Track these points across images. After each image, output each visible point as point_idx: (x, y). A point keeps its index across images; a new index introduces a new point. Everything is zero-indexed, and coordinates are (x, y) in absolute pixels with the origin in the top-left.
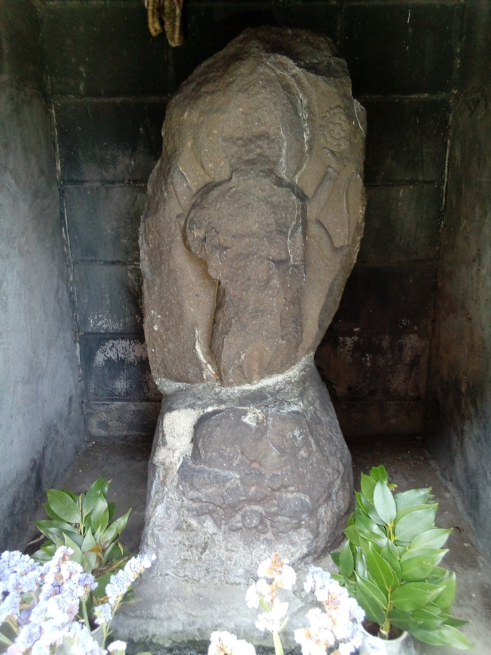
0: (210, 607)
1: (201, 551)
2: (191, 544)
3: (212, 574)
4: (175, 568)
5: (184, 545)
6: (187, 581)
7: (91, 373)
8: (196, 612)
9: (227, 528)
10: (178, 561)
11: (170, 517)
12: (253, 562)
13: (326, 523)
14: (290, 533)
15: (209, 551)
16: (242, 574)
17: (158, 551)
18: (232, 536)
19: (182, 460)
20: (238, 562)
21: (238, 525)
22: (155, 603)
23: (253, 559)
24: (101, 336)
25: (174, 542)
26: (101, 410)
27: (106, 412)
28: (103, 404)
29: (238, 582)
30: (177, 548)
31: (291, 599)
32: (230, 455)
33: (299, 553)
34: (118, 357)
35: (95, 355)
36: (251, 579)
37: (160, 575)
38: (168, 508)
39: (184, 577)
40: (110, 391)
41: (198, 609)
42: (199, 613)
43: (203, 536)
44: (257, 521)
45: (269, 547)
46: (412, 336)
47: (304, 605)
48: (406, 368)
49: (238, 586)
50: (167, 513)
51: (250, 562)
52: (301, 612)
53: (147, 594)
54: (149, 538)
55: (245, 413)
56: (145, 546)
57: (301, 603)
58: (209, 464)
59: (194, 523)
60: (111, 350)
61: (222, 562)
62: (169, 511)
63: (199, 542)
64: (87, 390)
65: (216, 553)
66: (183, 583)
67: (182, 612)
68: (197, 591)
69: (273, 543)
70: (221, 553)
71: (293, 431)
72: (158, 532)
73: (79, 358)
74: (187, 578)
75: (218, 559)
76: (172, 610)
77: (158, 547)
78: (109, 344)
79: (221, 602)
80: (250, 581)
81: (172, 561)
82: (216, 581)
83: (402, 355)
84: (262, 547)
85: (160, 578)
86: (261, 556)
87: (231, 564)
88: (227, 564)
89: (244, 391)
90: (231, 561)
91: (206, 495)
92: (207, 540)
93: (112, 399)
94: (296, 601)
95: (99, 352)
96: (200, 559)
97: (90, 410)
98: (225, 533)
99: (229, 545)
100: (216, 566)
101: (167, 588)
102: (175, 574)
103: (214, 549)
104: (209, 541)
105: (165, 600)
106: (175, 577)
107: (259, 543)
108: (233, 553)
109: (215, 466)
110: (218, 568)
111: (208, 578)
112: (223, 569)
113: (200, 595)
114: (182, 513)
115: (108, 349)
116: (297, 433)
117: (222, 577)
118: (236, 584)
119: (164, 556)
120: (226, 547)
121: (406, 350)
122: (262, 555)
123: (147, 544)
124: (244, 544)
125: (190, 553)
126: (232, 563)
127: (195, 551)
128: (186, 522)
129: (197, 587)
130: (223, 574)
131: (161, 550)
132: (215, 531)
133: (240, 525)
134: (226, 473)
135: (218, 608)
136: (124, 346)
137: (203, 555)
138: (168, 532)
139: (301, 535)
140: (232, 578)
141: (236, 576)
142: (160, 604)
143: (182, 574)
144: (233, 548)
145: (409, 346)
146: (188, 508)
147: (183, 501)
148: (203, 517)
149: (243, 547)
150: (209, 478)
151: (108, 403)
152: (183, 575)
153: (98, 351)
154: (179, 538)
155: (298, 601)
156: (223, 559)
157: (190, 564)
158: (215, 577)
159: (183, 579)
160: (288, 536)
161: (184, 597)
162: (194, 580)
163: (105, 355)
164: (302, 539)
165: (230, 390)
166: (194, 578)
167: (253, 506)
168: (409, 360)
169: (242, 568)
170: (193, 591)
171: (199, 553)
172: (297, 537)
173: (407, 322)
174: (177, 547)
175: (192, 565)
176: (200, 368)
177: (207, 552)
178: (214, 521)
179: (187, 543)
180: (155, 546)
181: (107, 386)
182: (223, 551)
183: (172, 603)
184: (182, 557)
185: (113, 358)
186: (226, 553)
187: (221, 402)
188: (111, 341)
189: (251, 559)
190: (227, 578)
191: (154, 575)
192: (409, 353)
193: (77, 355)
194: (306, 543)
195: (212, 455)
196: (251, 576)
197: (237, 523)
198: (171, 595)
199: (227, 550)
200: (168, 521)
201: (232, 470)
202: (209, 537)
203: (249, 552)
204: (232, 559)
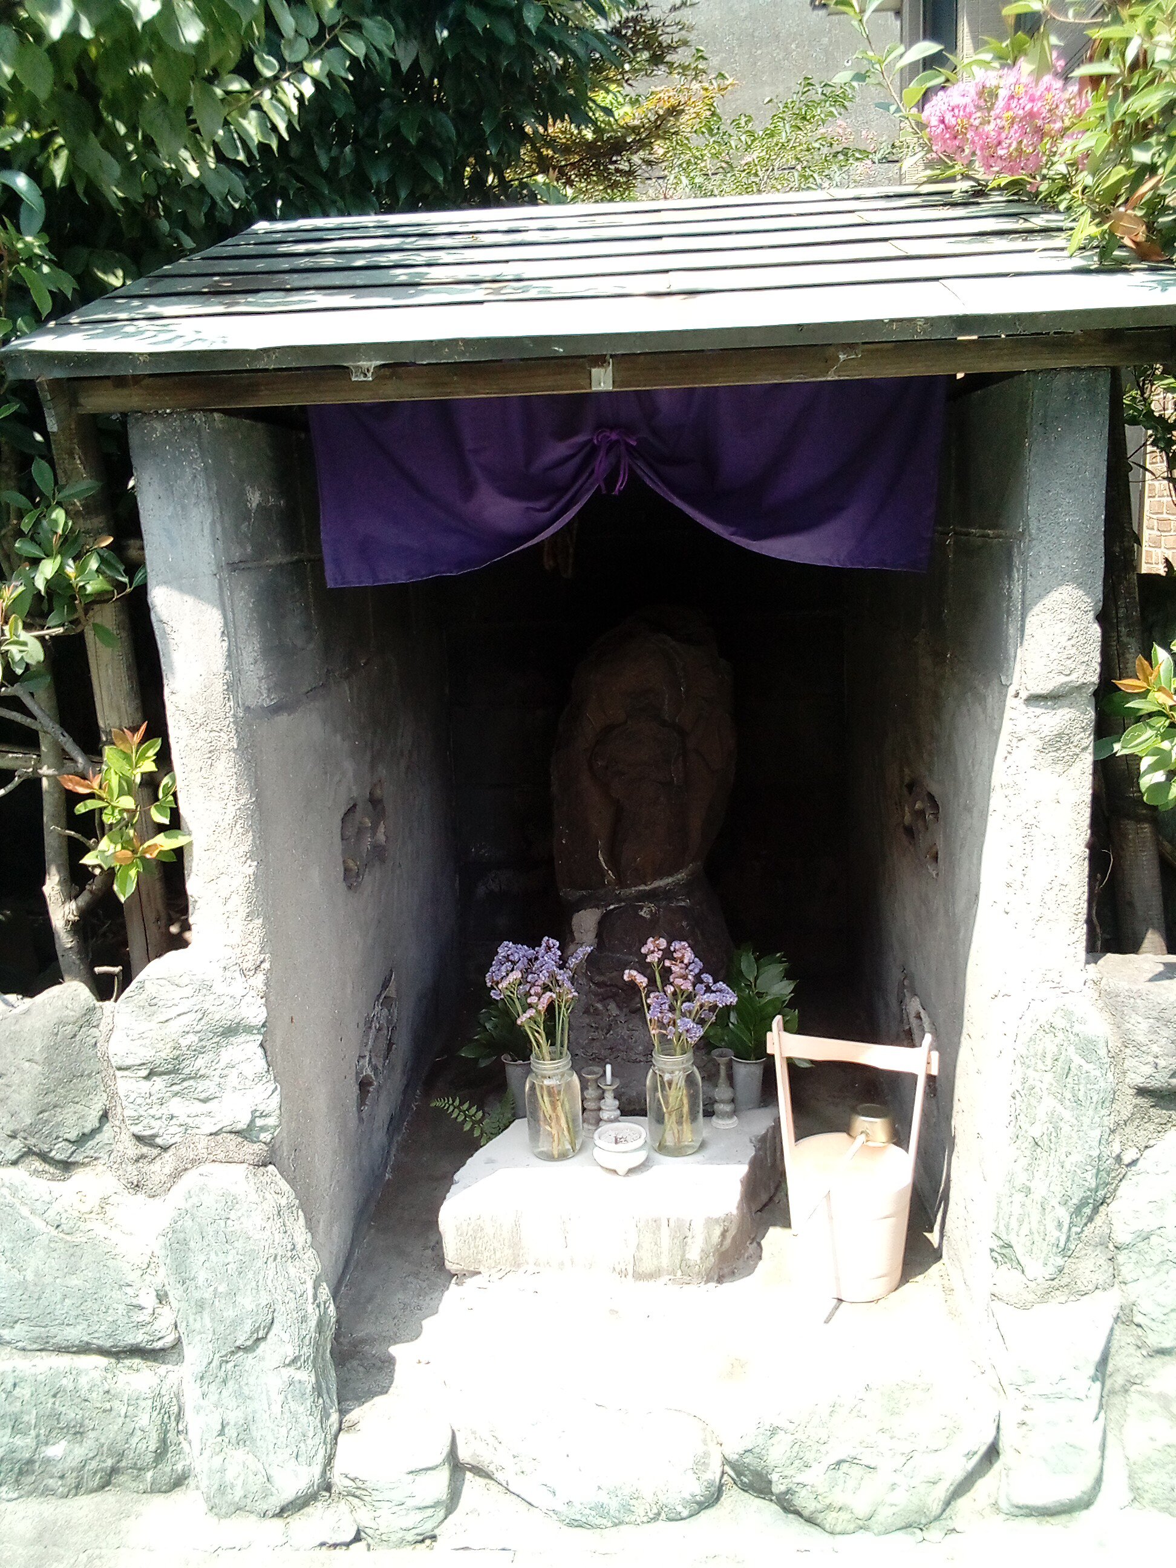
1: (606, 1031)
43: (608, 1018)
55: (641, 908)
59: (599, 1006)
63: (604, 1023)
71: (681, 922)
89: (640, 891)
91: (611, 979)
92: (611, 1022)
104: (613, 1022)
116: (684, 924)
134: (626, 957)
137: (608, 1035)
154: (588, 1021)
165: (628, 891)
171: (604, 1033)
176: (603, 874)
177: (611, 1032)
187: (620, 901)
202: (613, 1019)
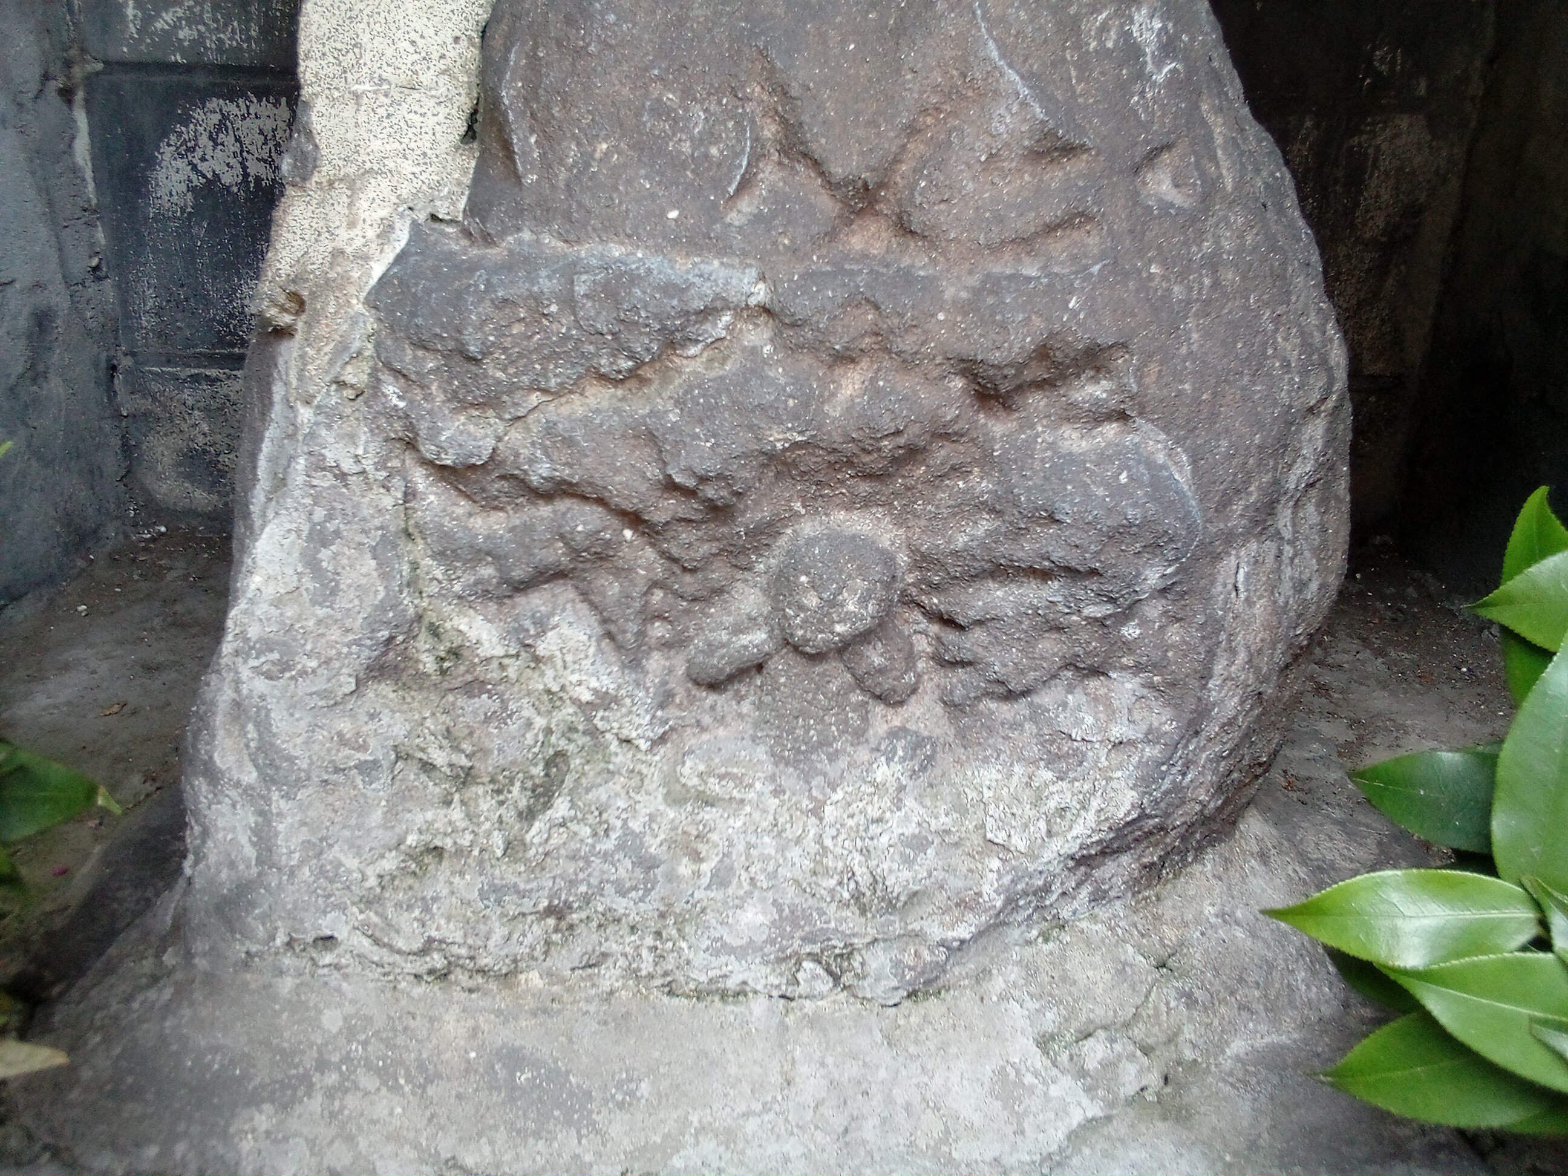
0: (569, 1122)
1: (523, 803)
2: (464, 761)
3: (587, 940)
4: (369, 902)
5: (428, 767)
6: (442, 976)
7: (141, 243)
8: (487, 1150)
9: (681, 671)
10: (390, 863)
11: (334, 592)
12: (829, 861)
13: (1242, 657)
14: (1046, 698)
15: (573, 805)
16: (760, 938)
17: (268, 800)
18: (707, 720)
19: (402, 237)
20: (738, 860)
21: (745, 639)
22: (254, 1101)
23: (828, 842)
24: (175, 78)
25: (363, 748)
26: (190, 402)
27: (207, 410)
28: (195, 379)
29: (732, 984)
30: (379, 789)
31: (1029, 1079)
32: (706, 156)
33: (1091, 817)
34: (246, 175)
35: (152, 163)
36: (808, 965)
37: (289, 944)
38: (320, 538)
39: (424, 952)
40: (220, 323)
41: (501, 1136)
42: (507, 1157)
43: (540, 722)
44: (863, 601)
45: (924, 779)
46: (1403, 122)
47: (1100, 1114)
48: (1368, 257)
49: (731, 1009)
50: (313, 564)
51: (808, 864)
52: (1086, 1151)
53: (215, 1049)
54: (221, 733)
56: (201, 784)
57: (1085, 1101)
58: (568, 217)
59: (482, 635)
60: (216, 144)
61: (648, 864)
62: (324, 554)
63: (513, 753)
64: (127, 316)
65: (610, 816)
66: (419, 990)
67: (410, 1154)
68: (503, 1035)
69: (945, 759)
70: (643, 811)
71: (1123, 6)
72: (261, 685)
73: (89, 175)
74: (437, 960)
75: (620, 847)
76: (350, 1139)
77: (269, 780)
78: (207, 117)
79: (632, 1094)
80: (800, 976)
81: (351, 862)
82: (609, 977)
83: (1357, 205)
84: (883, 772)
85: (288, 961)
86: (874, 829)
87: (697, 874)
88: (671, 877)
90: (697, 857)
91: (554, 441)
92: (563, 742)
93: (231, 356)
94: (1054, 1091)
95: (167, 152)
96: (513, 848)
97: (146, 404)
98: (665, 699)
99: (686, 770)
100: (609, 889)
101: (332, 1020)
102: (377, 942)
103: (601, 794)
104: (571, 748)
105: (310, 1086)
106: (377, 954)
107: (863, 754)
108: (709, 814)
109: (612, 228)
110: (621, 905)
111: (563, 960)
112: (651, 906)
113: (514, 1058)
114: (406, 568)
115: (204, 140)
117: (645, 953)
118: (724, 995)
119: (304, 834)
120: (670, 780)
121: (1374, 182)
122: (879, 820)
123: (212, 775)
124: (778, 759)
125: (457, 814)
126: (706, 867)
127: (486, 805)
128: (435, 632)
129: (499, 1013)
130: (649, 941)
131: (287, 797)
132: (607, 684)
133: (758, 637)
135: (617, 1127)
136: (268, 125)
137: (537, 825)
138: (321, 684)
139: (1112, 713)
140: (699, 959)
141: (720, 948)
142: (286, 1106)
143: (408, 938)
144: (714, 786)
145: (1385, 163)
146: (447, 536)
147: (410, 494)
148: (536, 601)
149: (772, 778)
150: (569, 302)
151: (213, 372)
152: (417, 945)
153: (164, 148)
154: (395, 727)
155: (1065, 1087)
156: (653, 846)
157: (457, 880)
158: (605, 955)
159: (420, 966)
160: (1036, 715)
161: (422, 1067)
162: (482, 971)
163: (194, 167)
164: (1119, 731)
166: (484, 961)
167: (842, 515)
168: (1382, 225)
169: (763, 900)
170: (474, 1032)
171: (510, 815)
172: (1089, 720)
173: (1393, 62)
174: (385, 778)
175: (469, 885)
177: (561, 807)
178: (605, 621)
179: (439, 757)
180: (250, 776)
181: (208, 303)
182: (652, 801)
183: (352, 1102)
184: (411, 840)
185: (227, 179)
186: (672, 814)
188: (214, 103)
189: (814, 848)
190: (670, 964)
191: (254, 949)
192: (1385, 196)
193: (79, 160)
194: (1135, 759)
195: (587, 159)
196: (808, 949)
197: (738, 630)
198: (347, 1059)
199: (677, 796)
200: (321, 612)
201: (722, 248)
202: (572, 729)
203: (806, 804)
204: (702, 848)
